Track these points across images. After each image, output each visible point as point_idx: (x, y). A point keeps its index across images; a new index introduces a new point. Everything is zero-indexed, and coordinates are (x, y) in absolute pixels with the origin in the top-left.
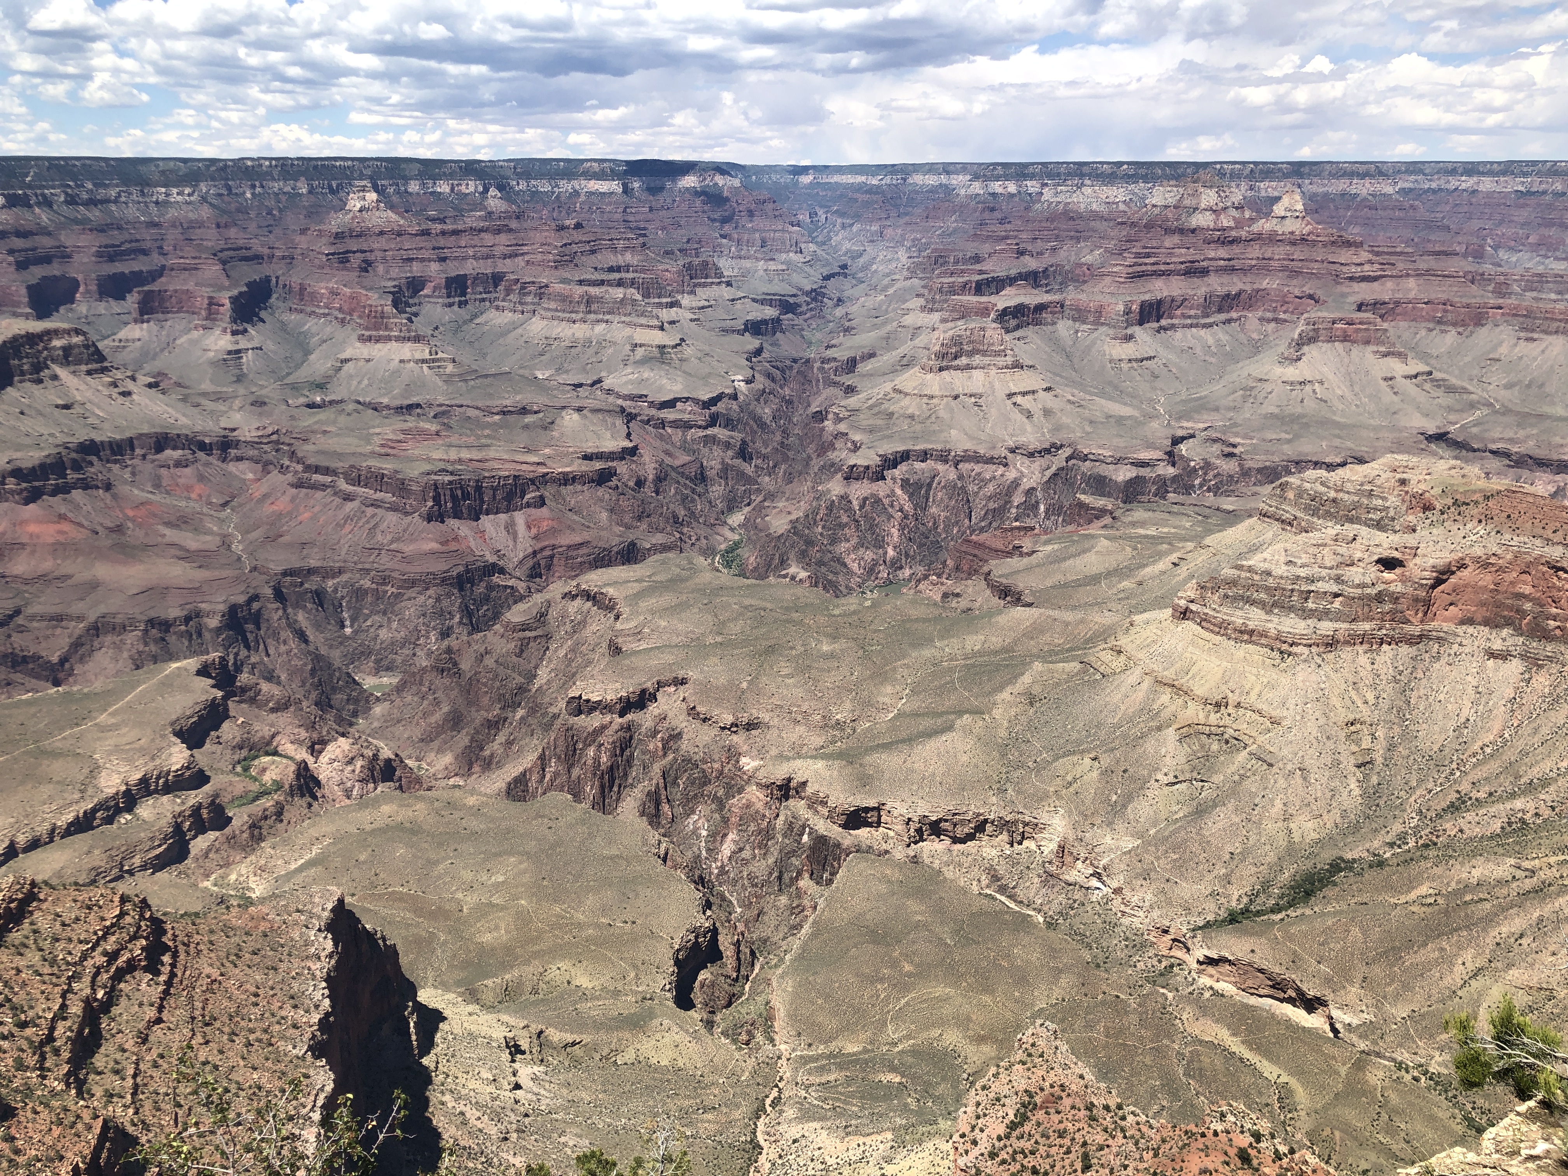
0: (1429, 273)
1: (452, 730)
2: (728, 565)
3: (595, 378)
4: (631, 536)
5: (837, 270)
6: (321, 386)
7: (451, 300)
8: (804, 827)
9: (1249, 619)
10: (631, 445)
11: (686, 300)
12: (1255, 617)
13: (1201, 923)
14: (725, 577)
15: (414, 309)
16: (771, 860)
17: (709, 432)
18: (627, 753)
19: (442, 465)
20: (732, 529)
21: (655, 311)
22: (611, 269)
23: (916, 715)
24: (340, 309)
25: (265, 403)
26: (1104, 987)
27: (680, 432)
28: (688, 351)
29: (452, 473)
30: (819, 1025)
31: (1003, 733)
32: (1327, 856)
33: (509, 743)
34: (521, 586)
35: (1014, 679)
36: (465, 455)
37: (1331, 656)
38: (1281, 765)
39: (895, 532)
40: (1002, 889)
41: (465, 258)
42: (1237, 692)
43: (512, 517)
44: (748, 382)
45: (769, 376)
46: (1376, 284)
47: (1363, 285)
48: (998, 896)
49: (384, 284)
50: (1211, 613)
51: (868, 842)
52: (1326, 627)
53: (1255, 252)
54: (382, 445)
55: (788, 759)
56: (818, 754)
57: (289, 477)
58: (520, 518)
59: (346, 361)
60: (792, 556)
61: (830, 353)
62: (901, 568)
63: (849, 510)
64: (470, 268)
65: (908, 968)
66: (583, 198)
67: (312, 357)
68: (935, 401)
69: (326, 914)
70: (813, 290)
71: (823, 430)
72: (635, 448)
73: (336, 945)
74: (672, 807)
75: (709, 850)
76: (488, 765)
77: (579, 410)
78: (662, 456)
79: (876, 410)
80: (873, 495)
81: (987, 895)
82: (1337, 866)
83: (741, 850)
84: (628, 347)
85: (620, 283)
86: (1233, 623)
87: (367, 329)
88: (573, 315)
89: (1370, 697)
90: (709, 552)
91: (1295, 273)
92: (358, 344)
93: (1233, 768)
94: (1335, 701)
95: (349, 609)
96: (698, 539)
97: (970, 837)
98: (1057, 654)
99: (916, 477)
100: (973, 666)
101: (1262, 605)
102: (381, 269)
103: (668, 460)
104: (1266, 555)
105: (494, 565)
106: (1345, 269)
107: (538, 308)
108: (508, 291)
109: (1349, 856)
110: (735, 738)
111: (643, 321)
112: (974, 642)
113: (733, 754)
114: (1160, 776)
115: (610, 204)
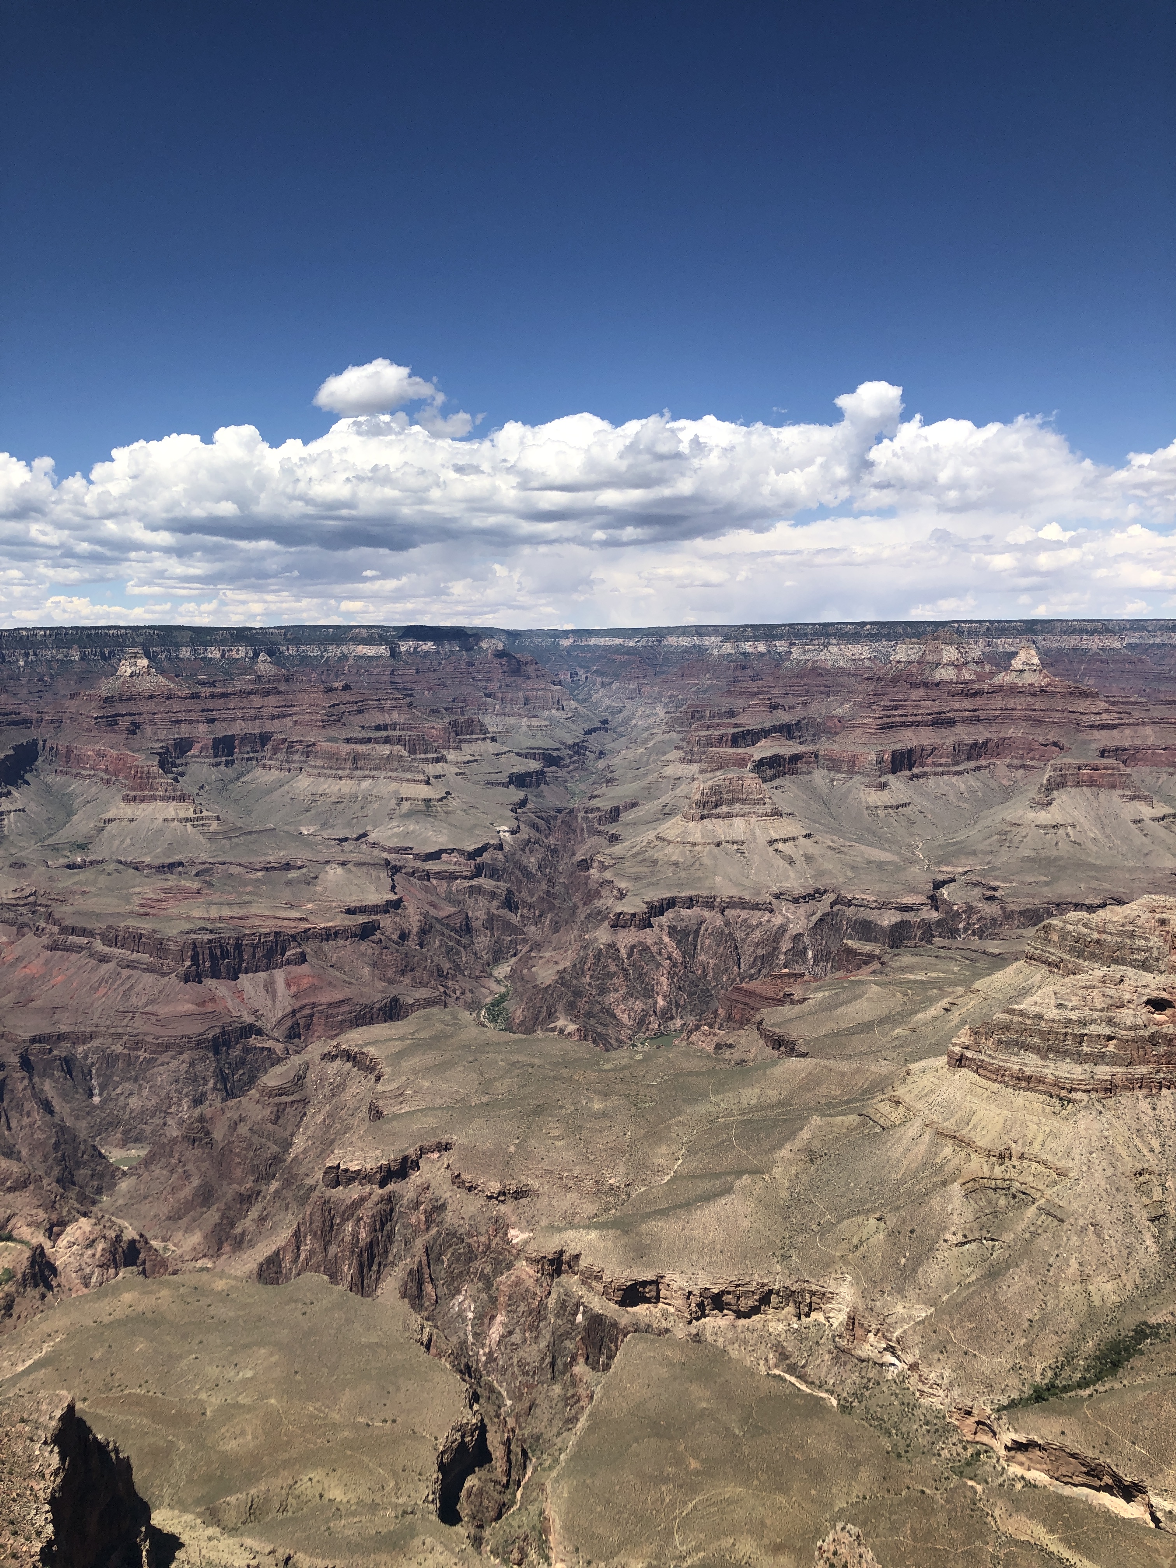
0: (1162, 720)
1: (202, 1205)
2: (494, 1020)
3: (361, 832)
4: (394, 991)
5: (599, 725)
6: (82, 847)
7: (218, 760)
8: (577, 1305)
9: (1025, 1065)
10: (395, 897)
11: (451, 755)
12: (1031, 1063)
13: (1005, 1403)
14: (492, 1032)
15: (180, 769)
16: (543, 1344)
17: (475, 882)
18: (388, 1227)
19: (201, 924)
20: (498, 982)
21: (421, 766)
22: (378, 728)
23: (693, 1177)
24: (106, 771)
25: (24, 865)
26: (907, 1481)
27: (444, 884)
28: (454, 803)
29: (211, 932)
30: (599, 1537)
31: (784, 1194)
32: (1130, 1321)
33: (262, 1219)
34: (279, 1048)
35: (791, 1135)
36: (226, 912)
37: (1111, 1102)
38: (1072, 1220)
39: (664, 980)
40: (792, 1369)
41: (233, 720)
42: (1020, 1142)
43: (272, 976)
44: (513, 832)
45: (534, 826)
46: (1115, 732)
47: (1104, 732)
48: (788, 1377)
49: (150, 745)
50: (987, 1059)
51: (646, 1320)
52: (1104, 1071)
53: (998, 702)
54: (142, 905)
55: (560, 1230)
56: (592, 1224)
57: (45, 940)
58: (279, 975)
59: (110, 821)
60: (560, 1007)
61: (594, 803)
62: (672, 1018)
63: (617, 958)
64: (238, 728)
65: (694, 1464)
66: (351, 662)
67: (75, 818)
68: (698, 848)
69: (54, 1423)
70: (575, 744)
71: (588, 877)
72: (400, 900)
73: (62, 1460)
74: (435, 1287)
75: (476, 1335)
76: (240, 1243)
77: (344, 864)
78: (427, 907)
79: (640, 857)
80: (640, 943)
81: (775, 1376)
82: (1143, 1332)
83: (510, 1333)
84: (394, 801)
85: (387, 741)
86: (1010, 1069)
87: (133, 789)
88: (340, 772)
89: (1156, 1144)
90: (474, 1006)
91: (1039, 722)
92: (122, 805)
93: (1022, 1225)
94: (1120, 1150)
95: (99, 1076)
96: (463, 993)
97: (755, 1311)
98: (834, 1106)
99: (684, 924)
100: (750, 1121)
101: (1037, 1050)
102: (149, 731)
103: (433, 912)
104: (1035, 998)
105: (251, 1026)
106: (1084, 718)
107: (304, 765)
108: (276, 750)
109: (1153, 1321)
110: (503, 1208)
111: (409, 776)
112: (750, 1095)
113: (500, 1226)
114: (948, 1236)
115: (377, 666)
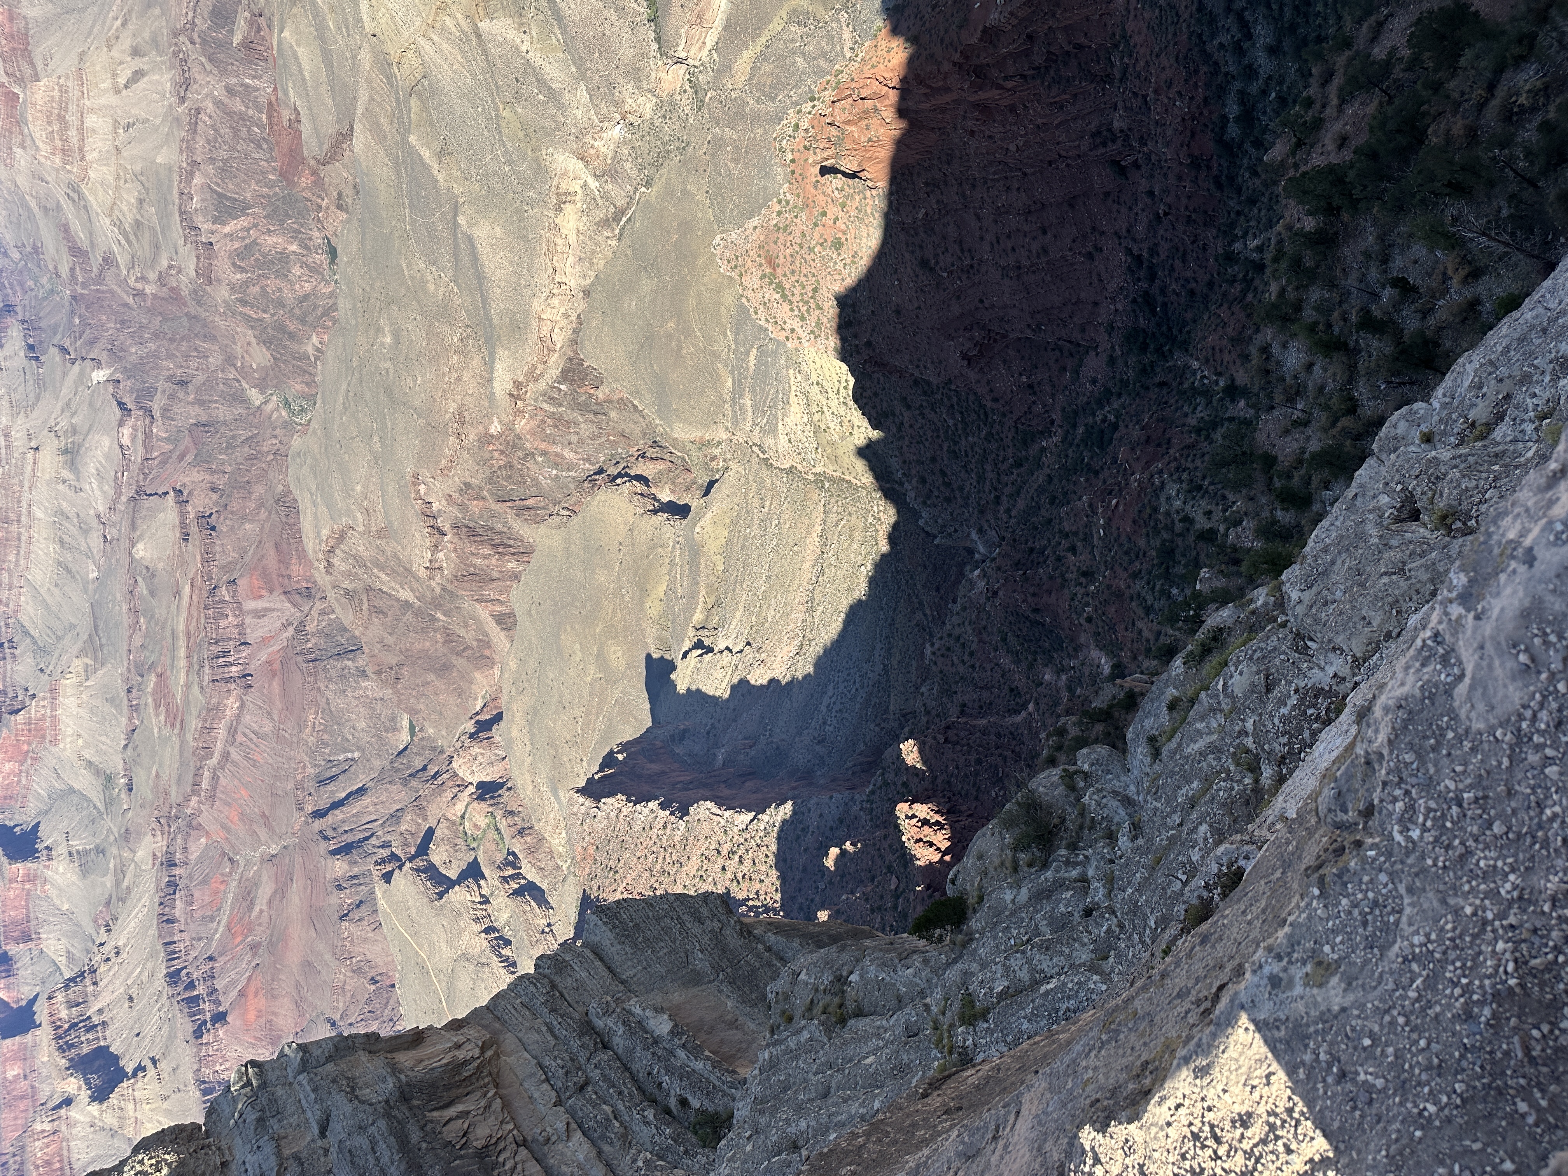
1: (451, 672)
2: (305, 410)
3: (96, 520)
4: (270, 503)
6: (109, 779)
7: (8, 656)
8: (552, 387)
10: (171, 494)
13: (657, 46)
14: (317, 414)
15: (19, 696)
16: (580, 419)
17: (157, 414)
18: (480, 531)
19: (193, 675)
20: (266, 402)
23: (456, 266)
24: (21, 764)
25: (127, 829)
26: (701, 152)
27: (157, 444)
28: (63, 425)
30: (710, 406)
31: (478, 188)
33: (467, 626)
34: (319, 606)
35: (425, 165)
36: (182, 652)
39: (272, 240)
40: (617, 218)
43: (249, 612)
44: (99, 366)
45: (91, 343)
48: (622, 223)
51: (569, 331)
54: (172, 726)
55: (492, 393)
56: (489, 364)
57: (205, 807)
58: (249, 605)
59: (80, 757)
60: (294, 348)
61: (65, 273)
62: (310, 239)
63: (246, 284)
65: (672, 324)
67: (76, 786)
68: (122, 173)
69: (587, 802)
71: (155, 296)
72: (175, 489)
73: (610, 796)
74: (530, 497)
75: (569, 470)
76: (484, 643)
77: (133, 541)
78: (184, 464)
79: (132, 238)
80: (230, 257)
81: (621, 233)
83: (570, 443)
84: (60, 486)
87: (43, 738)
88: (23, 538)
90: (289, 428)
92: (61, 746)
95: (336, 754)
96: (275, 437)
98: (402, 117)
99: (211, 208)
100: (411, 201)
103: (189, 458)
107: (15, 572)
110: (472, 436)
111: (28, 469)
112: (387, 196)
113: (486, 439)
114: (524, 48)
